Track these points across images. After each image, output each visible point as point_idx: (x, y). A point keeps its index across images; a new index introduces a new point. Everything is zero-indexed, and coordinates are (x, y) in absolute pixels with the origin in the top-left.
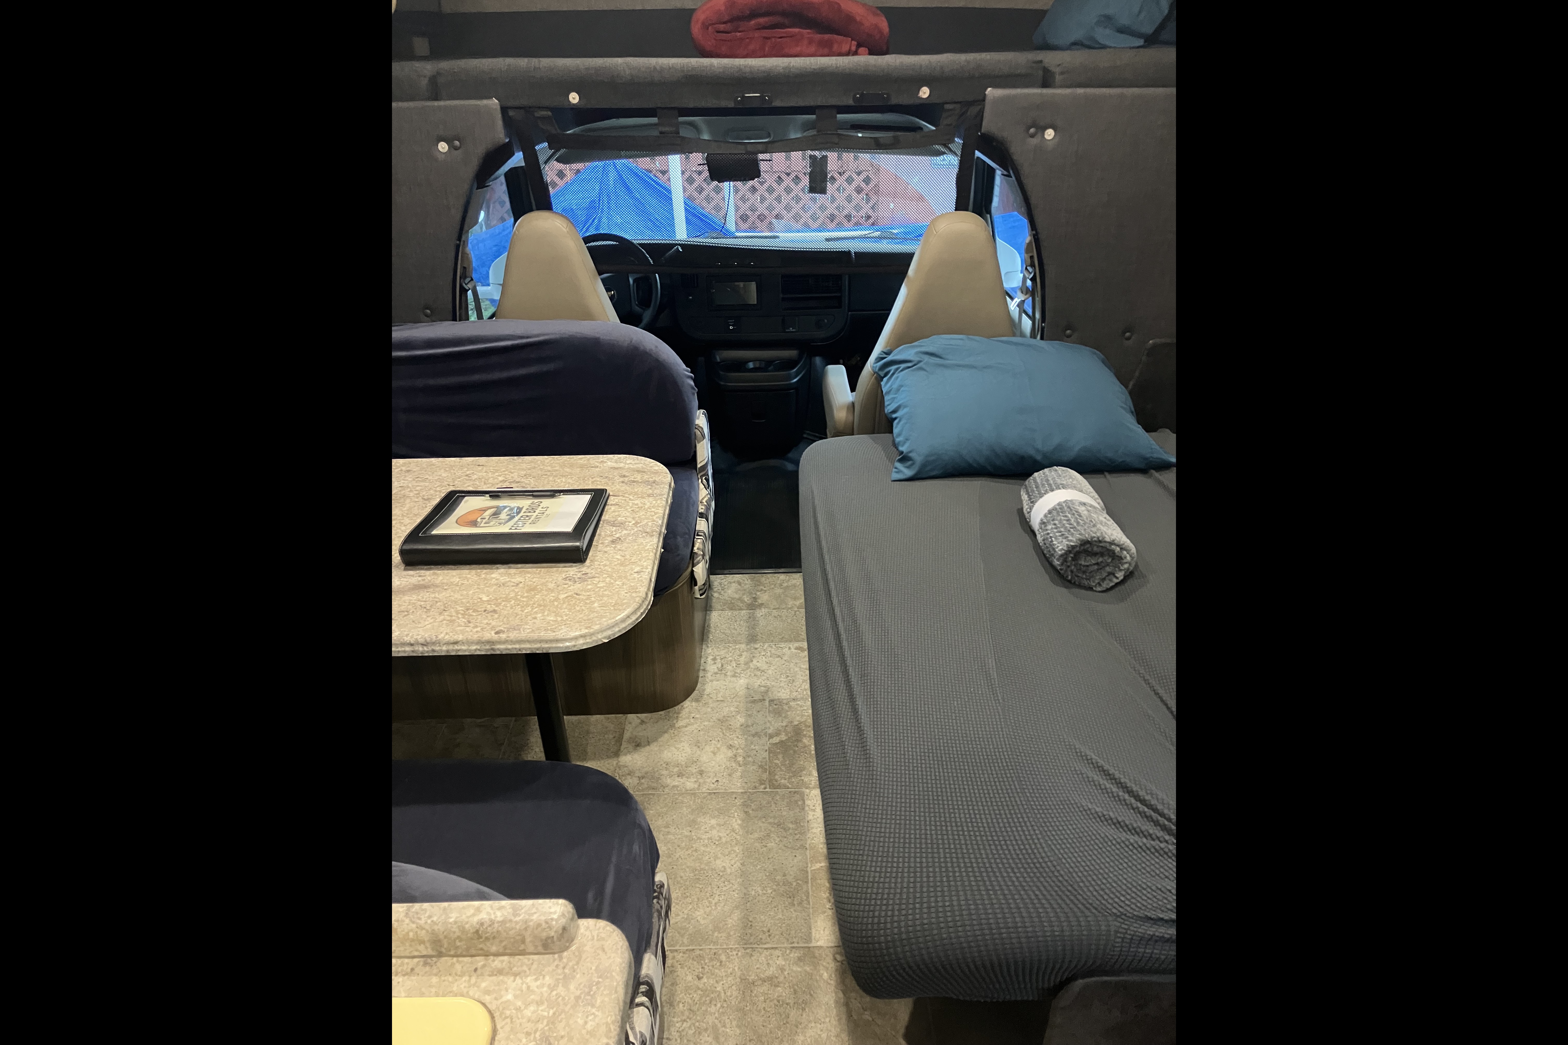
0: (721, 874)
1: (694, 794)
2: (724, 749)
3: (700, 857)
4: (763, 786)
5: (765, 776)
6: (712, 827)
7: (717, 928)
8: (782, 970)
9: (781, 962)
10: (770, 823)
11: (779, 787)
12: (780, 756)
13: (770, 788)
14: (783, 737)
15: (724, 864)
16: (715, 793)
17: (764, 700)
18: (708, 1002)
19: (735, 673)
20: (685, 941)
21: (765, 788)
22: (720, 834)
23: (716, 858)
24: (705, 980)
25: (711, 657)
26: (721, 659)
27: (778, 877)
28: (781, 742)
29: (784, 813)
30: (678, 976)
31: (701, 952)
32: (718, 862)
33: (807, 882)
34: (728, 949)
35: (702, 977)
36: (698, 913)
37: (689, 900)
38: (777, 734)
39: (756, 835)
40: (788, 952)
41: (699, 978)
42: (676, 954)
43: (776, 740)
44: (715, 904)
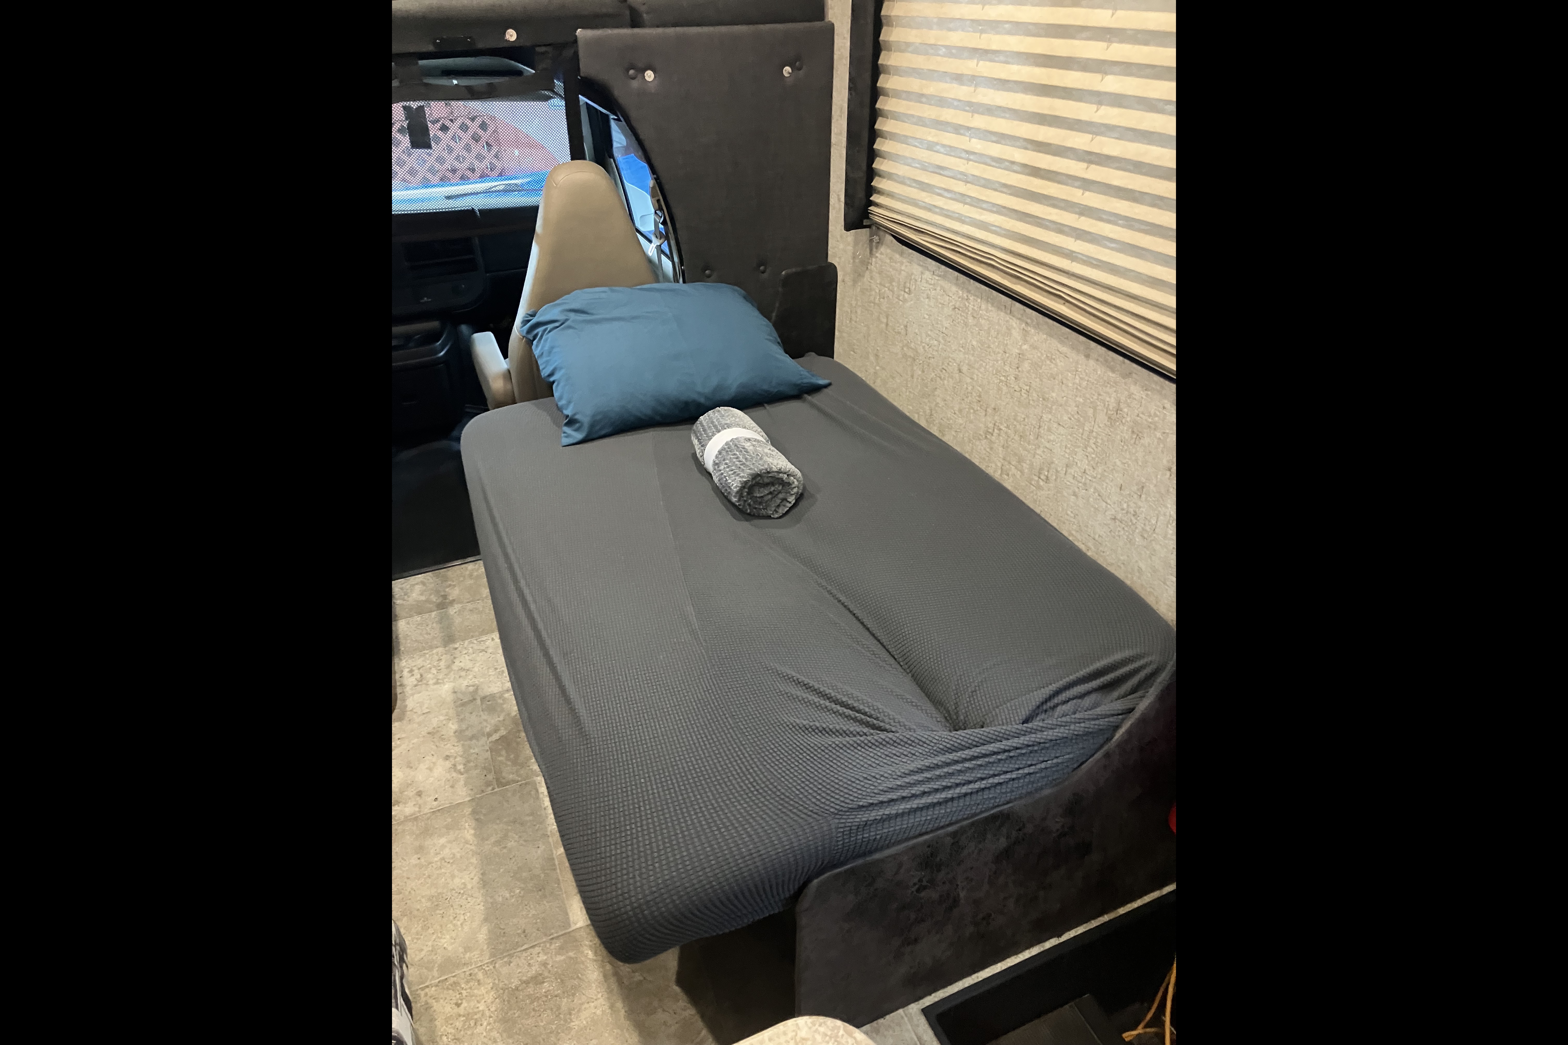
0: (462, 892)
1: (416, 819)
2: (441, 762)
3: (435, 882)
4: (490, 788)
5: (490, 777)
6: (443, 847)
7: (467, 949)
8: (545, 964)
9: (543, 957)
10: (505, 823)
11: (508, 783)
12: (504, 753)
13: (498, 787)
14: (503, 732)
15: (463, 881)
16: (439, 810)
17: (475, 699)
18: (472, 1024)
19: (438, 679)
20: (435, 973)
21: (493, 789)
22: (453, 851)
23: (453, 877)
24: (465, 1004)
25: (406, 671)
26: (419, 669)
27: (524, 874)
28: (502, 737)
29: (518, 809)
30: (434, 1011)
31: (455, 979)
32: (457, 881)
33: (555, 870)
34: (484, 965)
35: (461, 1004)
36: (443, 941)
37: (431, 931)
38: (496, 731)
39: (493, 839)
40: (548, 945)
41: (458, 1005)
42: (427, 990)
43: (496, 737)
44: (462, 924)
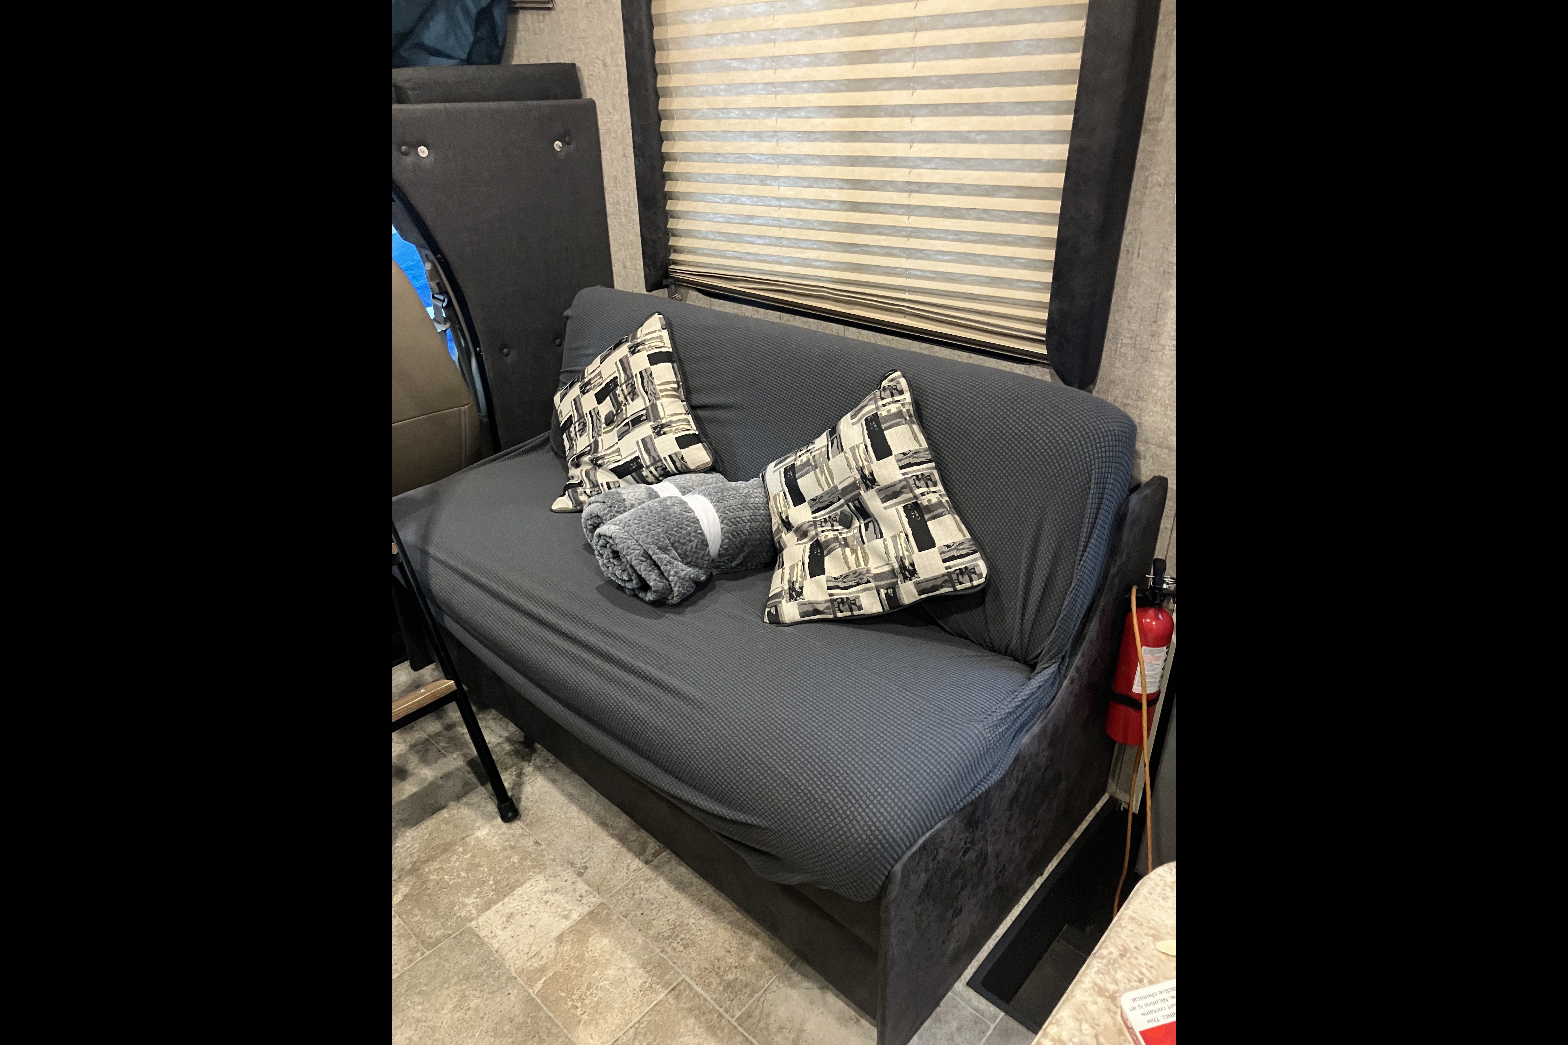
10: (455, 984)
11: (438, 941)
12: (416, 911)
21: (423, 954)
27: (506, 1028)
28: (406, 896)
29: (465, 962)
33: (541, 1009)
